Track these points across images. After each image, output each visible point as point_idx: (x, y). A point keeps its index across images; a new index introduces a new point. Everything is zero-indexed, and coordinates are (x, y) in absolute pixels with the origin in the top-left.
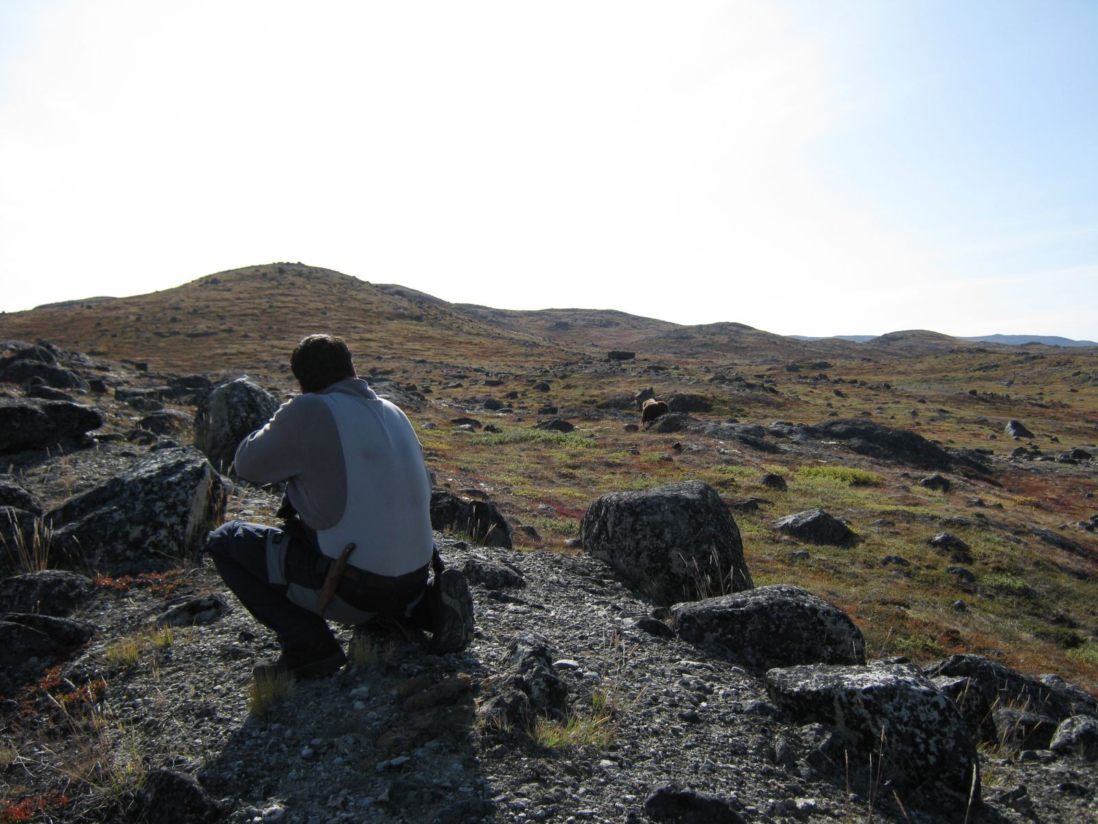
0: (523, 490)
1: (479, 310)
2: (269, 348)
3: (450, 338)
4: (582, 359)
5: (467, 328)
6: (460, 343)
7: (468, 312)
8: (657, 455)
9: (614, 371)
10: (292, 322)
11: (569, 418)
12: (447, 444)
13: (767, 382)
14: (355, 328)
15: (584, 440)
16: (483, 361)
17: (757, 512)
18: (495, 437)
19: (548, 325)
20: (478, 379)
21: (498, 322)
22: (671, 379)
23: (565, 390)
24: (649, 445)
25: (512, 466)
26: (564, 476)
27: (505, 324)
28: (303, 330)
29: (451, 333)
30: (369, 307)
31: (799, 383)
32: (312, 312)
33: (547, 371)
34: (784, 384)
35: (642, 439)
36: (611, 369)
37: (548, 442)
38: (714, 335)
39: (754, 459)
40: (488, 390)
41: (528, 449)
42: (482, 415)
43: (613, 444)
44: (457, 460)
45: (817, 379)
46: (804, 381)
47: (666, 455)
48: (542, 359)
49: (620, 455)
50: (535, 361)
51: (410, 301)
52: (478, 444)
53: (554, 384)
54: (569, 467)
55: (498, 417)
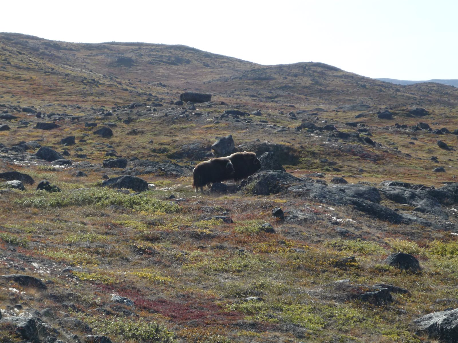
0: (90, 273)
1: (30, 41)
4: (149, 100)
5: (16, 61)
6: (7, 78)
7: (16, 43)
8: (255, 225)
9: (187, 116)
11: (141, 173)
13: (361, 131)
15: (163, 203)
16: (33, 100)
17: (391, 306)
18: (51, 198)
19: (109, 60)
20: (27, 120)
21: (52, 55)
22: (253, 126)
23: (131, 137)
24: (243, 210)
25: (74, 238)
26: (140, 251)
27: (59, 58)
31: (397, 132)
33: (109, 114)
34: (380, 133)
35: (233, 202)
36: (184, 113)
37: (117, 205)
38: (296, 76)
39: (373, 231)
40: (40, 134)
41: (94, 214)
42: (34, 167)
43: (199, 209)
45: (417, 129)
46: (403, 130)
47: (267, 225)
48: (102, 99)
49: (209, 223)
50: (94, 101)
52: (29, 206)
53: (118, 129)
54: (146, 239)
55: (54, 170)
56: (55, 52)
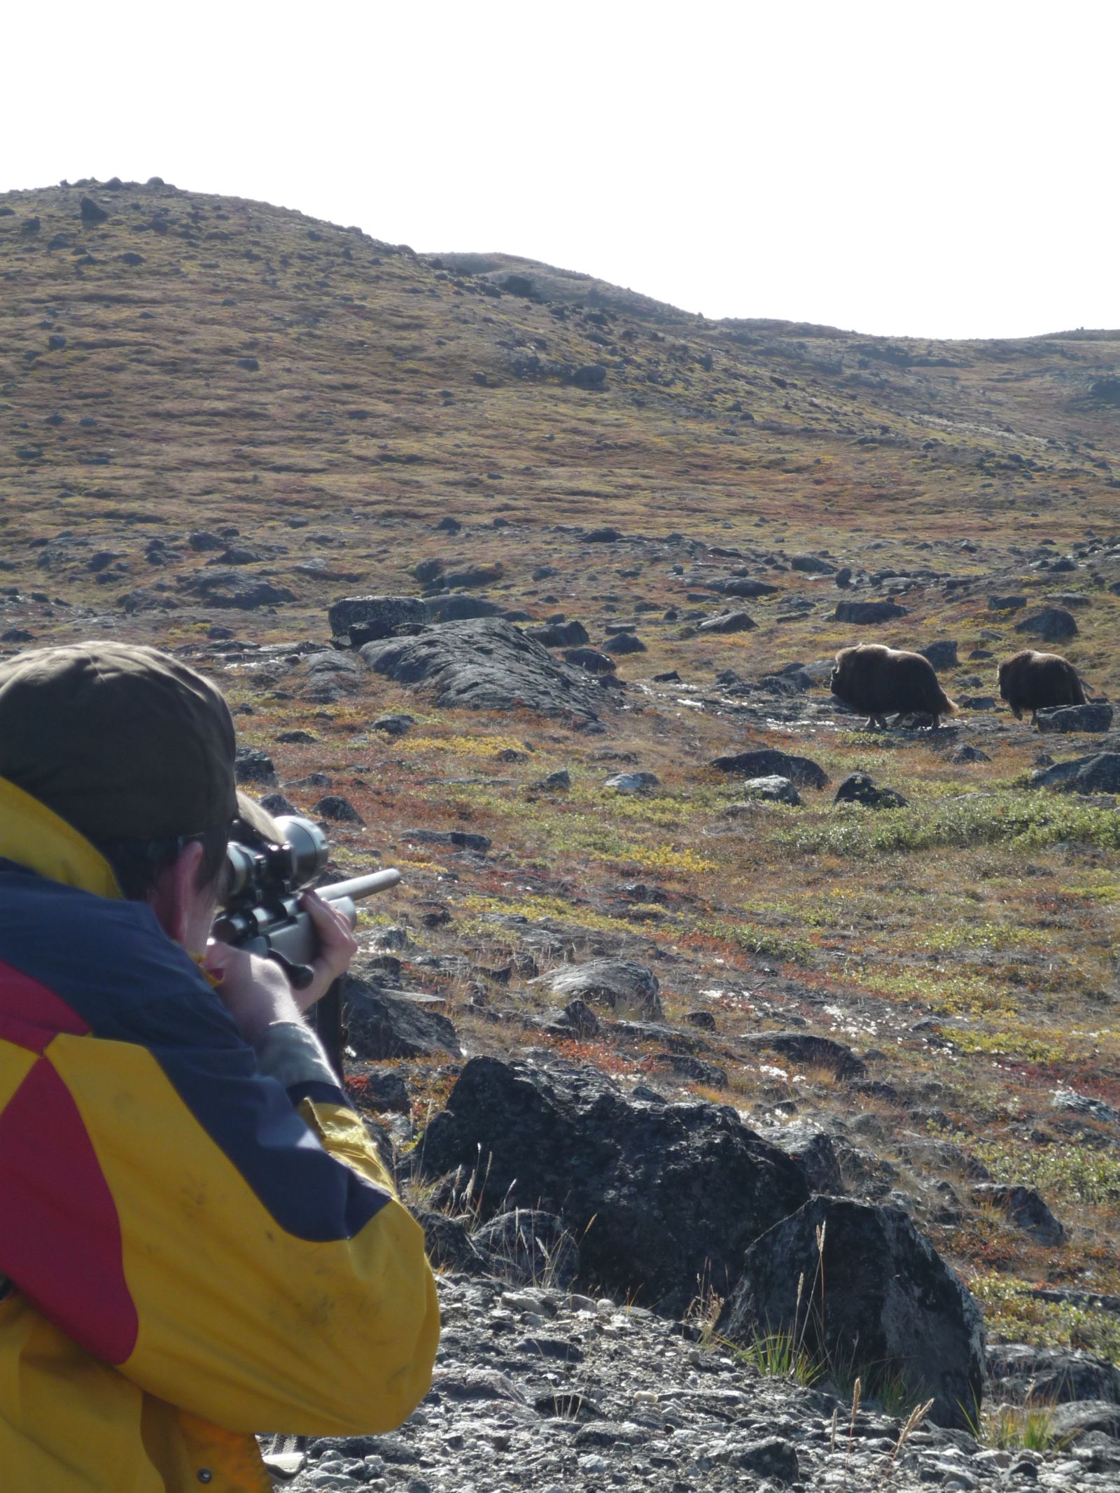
0: (991, 1032)
2: (50, 495)
3: (706, 449)
5: (768, 409)
6: (744, 465)
10: (136, 398)
12: (698, 850)
14: (360, 415)
16: (826, 530)
18: (879, 825)
19: (1067, 391)
20: (808, 596)
21: (882, 385)
25: (945, 938)
27: (906, 391)
28: (174, 428)
29: (707, 428)
30: (412, 337)
32: (205, 362)
33: (1065, 565)
37: (1079, 842)
40: (848, 637)
41: (1006, 871)
42: (828, 739)
44: (739, 915)
48: (1046, 517)
50: (1020, 527)
51: (560, 314)
52: (814, 850)
56: (892, 375)
